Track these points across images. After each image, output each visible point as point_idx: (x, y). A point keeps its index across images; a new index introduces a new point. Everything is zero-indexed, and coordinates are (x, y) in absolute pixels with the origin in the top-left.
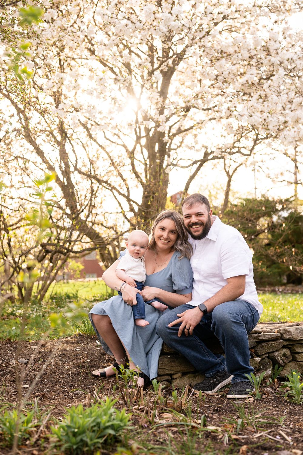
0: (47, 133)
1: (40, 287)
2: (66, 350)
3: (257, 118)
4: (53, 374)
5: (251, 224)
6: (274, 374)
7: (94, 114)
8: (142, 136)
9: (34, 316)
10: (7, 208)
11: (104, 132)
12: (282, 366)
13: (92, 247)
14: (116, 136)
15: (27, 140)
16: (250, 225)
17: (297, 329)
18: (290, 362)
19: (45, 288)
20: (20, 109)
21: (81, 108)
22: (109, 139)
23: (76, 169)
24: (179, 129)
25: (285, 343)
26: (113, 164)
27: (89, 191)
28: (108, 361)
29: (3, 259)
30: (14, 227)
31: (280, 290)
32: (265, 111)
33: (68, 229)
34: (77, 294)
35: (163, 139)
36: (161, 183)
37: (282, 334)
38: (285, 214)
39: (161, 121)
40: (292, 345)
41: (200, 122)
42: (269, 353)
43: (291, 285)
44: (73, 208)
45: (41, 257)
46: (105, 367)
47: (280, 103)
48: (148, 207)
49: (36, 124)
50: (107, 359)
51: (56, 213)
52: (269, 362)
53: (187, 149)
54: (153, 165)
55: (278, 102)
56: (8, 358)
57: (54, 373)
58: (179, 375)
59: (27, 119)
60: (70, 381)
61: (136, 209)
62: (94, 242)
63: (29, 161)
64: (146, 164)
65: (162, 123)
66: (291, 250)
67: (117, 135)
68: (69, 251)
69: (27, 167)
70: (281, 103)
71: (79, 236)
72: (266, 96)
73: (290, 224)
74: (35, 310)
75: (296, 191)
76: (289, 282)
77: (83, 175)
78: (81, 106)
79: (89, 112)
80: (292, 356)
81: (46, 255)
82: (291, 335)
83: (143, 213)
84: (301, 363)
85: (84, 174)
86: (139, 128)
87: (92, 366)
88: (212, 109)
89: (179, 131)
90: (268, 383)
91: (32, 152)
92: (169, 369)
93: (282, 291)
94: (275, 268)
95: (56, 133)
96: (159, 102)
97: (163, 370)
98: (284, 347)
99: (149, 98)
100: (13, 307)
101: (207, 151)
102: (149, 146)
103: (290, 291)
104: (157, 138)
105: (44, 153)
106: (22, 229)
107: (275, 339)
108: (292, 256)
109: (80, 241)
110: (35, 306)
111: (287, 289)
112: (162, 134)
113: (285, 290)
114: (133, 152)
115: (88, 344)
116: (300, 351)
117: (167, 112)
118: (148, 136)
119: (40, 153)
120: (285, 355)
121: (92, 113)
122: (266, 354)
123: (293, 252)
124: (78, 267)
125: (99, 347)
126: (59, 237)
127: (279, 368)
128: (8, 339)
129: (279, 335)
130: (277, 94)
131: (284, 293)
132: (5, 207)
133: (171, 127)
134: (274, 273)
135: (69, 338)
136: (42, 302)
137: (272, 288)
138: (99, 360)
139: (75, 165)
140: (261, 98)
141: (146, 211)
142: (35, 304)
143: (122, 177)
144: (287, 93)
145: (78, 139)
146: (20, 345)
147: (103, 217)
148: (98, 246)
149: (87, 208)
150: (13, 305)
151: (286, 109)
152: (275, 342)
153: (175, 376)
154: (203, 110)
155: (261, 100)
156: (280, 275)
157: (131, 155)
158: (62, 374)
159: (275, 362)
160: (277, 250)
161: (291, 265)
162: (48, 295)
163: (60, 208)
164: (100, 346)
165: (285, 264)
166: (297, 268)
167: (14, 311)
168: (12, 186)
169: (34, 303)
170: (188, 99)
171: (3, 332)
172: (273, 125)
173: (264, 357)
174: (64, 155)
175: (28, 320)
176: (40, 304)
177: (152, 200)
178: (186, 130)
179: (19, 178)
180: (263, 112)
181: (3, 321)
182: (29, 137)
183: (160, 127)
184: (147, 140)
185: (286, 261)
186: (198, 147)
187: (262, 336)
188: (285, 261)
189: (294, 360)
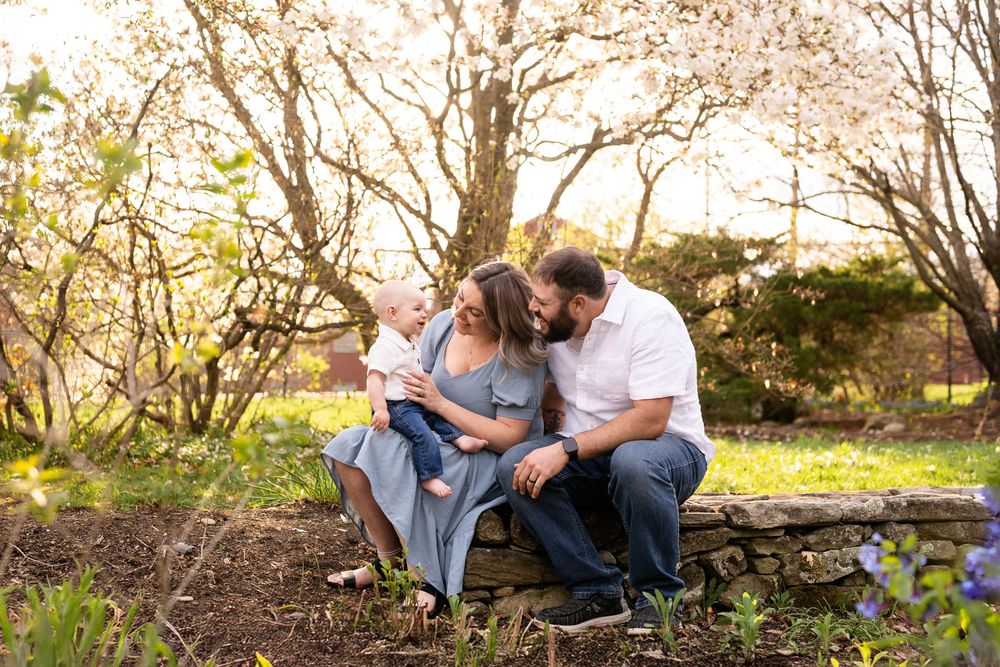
0: (260, 73)
1: (230, 402)
2: (276, 531)
3: (706, 60)
4: (245, 577)
5: (687, 287)
6: (707, 598)
7: (360, 36)
8: (462, 88)
9: (213, 461)
10: (167, 229)
11: (380, 75)
12: (724, 581)
13: (346, 320)
14: (408, 87)
15: (215, 86)
16: (684, 289)
17: (761, 505)
18: (742, 574)
19: (240, 406)
20: (203, 18)
21: (333, 22)
22: (390, 92)
23: (317, 152)
24: (544, 77)
25: (734, 535)
26: (397, 144)
27: (344, 201)
28: (361, 557)
29: (155, 338)
30: (182, 271)
31: (747, 433)
32: (725, 47)
33: (295, 281)
34: (307, 420)
35: (508, 97)
36: (496, 191)
37: (728, 516)
38: (766, 271)
39: (503, 57)
40: (749, 539)
41: (589, 65)
42: (699, 553)
43: (771, 423)
44: (307, 234)
45: (235, 336)
46: (355, 568)
47: (757, 31)
48: (467, 240)
49: (236, 53)
50: (360, 552)
51: (271, 245)
52: (699, 572)
53: (555, 120)
54: (481, 152)
55: (753, 29)
56: (153, 542)
57: (246, 574)
58: (509, 589)
59: (217, 40)
60: (280, 593)
61: (444, 244)
62: (349, 310)
63: (217, 131)
64: (468, 150)
65: (504, 63)
66: (770, 347)
67: (409, 84)
68: (294, 327)
69: (212, 144)
70: (760, 32)
71: (318, 295)
72: (730, 15)
73: (769, 291)
74: (217, 448)
75: (793, 223)
76: (766, 417)
77: (330, 166)
78: (332, 18)
79: (350, 31)
80: (748, 562)
81: (244, 333)
82: (748, 518)
83: (456, 253)
84: (765, 577)
85: (333, 163)
86: (457, 71)
87: (328, 566)
88: (613, 37)
89: (544, 82)
90: (694, 615)
91: (226, 112)
92: (488, 576)
93: (751, 434)
94: (739, 386)
95: (278, 73)
96: (500, 16)
97: (474, 577)
98: (732, 542)
99: (479, 7)
100: (171, 440)
101: (599, 126)
102: (478, 111)
103: (766, 437)
104: (494, 94)
105: (251, 116)
106: (198, 277)
107: (714, 525)
108: (770, 357)
109: (320, 305)
110: (217, 440)
111: (760, 432)
112: (506, 87)
113: (756, 432)
114: (440, 122)
115: (322, 520)
116: (765, 552)
117: (516, 41)
118: (476, 89)
119: (243, 115)
120: (732, 560)
121: (357, 35)
122: (692, 555)
123: (772, 350)
124: (317, 365)
125: (344, 528)
126: (275, 297)
127: (717, 584)
128: (155, 504)
129: (722, 517)
130: (752, 12)
131: (753, 439)
132: (162, 227)
133: (524, 72)
134: (736, 396)
135: (282, 507)
136: (232, 434)
137: (730, 428)
138: (344, 553)
139: (315, 144)
140: (718, 18)
141: (462, 248)
142: (218, 437)
143: (414, 174)
144: (775, 11)
145: (325, 88)
146: (179, 516)
147: (374, 259)
148: (357, 319)
149: (339, 236)
150: (171, 436)
151: (770, 43)
152: (714, 532)
153: (499, 593)
154: (594, 37)
155: (717, 23)
156: (749, 402)
157: (438, 126)
158: (264, 577)
159: (710, 572)
160: (738, 345)
161: (766, 378)
162: (245, 419)
163: (280, 233)
164: (348, 525)
165: (755, 375)
166: (780, 385)
167: (171, 448)
168: (180, 183)
169: (216, 434)
170: (563, 13)
171: (146, 489)
172: (739, 78)
173: (688, 560)
174: (292, 120)
175: (200, 468)
176: (229, 437)
177: (475, 225)
178: (557, 80)
179: (197, 167)
180: (720, 49)
181: (148, 469)
182: (220, 79)
183: (500, 70)
184: (474, 97)
185: (757, 368)
186: (580, 116)
187: (688, 517)
188: (754, 368)
189: (751, 569)
